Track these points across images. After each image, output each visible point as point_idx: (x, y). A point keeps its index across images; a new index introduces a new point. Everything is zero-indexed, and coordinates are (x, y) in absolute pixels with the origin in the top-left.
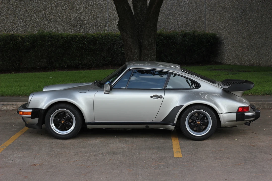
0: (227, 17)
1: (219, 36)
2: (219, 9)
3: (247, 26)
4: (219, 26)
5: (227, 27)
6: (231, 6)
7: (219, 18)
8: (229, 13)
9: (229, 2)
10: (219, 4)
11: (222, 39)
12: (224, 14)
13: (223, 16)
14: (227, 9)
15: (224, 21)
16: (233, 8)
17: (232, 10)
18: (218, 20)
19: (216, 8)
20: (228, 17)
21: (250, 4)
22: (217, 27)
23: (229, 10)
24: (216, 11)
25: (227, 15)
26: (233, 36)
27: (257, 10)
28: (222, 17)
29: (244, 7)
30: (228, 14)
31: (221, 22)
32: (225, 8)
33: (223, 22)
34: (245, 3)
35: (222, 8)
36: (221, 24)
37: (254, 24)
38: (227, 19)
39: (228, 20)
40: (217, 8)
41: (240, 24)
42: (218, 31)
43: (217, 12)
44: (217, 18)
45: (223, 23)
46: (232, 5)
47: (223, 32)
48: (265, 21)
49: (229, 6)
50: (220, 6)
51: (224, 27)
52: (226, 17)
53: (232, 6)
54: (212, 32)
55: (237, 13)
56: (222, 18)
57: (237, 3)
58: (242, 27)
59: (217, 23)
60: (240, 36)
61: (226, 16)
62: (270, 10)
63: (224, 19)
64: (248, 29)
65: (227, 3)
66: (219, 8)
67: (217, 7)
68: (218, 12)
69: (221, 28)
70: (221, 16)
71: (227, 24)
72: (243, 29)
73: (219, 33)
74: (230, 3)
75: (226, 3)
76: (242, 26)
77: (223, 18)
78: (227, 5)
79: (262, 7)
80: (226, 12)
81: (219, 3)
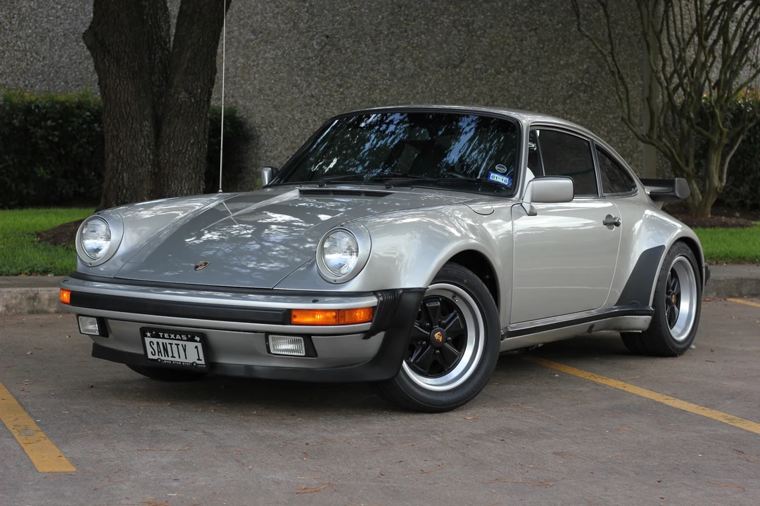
0: (271, 58)
1: (242, 117)
2: (241, 34)
3: (340, 86)
4: (241, 87)
5: (271, 89)
6: (283, 26)
7: (243, 61)
8: (278, 48)
9: (278, 13)
10: (242, 19)
11: (254, 128)
12: (260, 51)
13: (257, 56)
14: (269, 33)
15: (259, 71)
16: (290, 30)
17: (287, 37)
18: (237, 68)
19: (233, 31)
20: (274, 59)
21: (349, 20)
22: (234, 90)
23: (278, 37)
24: (233, 40)
25: (269, 53)
26: (293, 116)
27: (376, 36)
28: (254, 57)
29: (330, 27)
30: (274, 50)
31: (248, 73)
32: (261, 32)
33: (255, 73)
34: (334, 16)
35: (254, 32)
36: (249, 79)
37: (366, 78)
38: (271, 65)
39: (274, 69)
40: (236, 33)
41: (316, 79)
42: (240, 101)
43: (235, 44)
44: (234, 62)
45: (257, 75)
46: (289, 23)
47: (257, 106)
48: (403, 69)
49: (279, 26)
50: (244, 26)
51: (260, 90)
52: (266, 58)
53: (287, 24)
54: (216, 105)
55: (305, 46)
56: (254, 61)
57: (306, 17)
58: (325, 88)
59: (235, 76)
60: (315, 114)
61: (266, 55)
62: (417, 35)
63: (258, 64)
64: (342, 93)
65: (271, 14)
66: (242, 30)
67: (235, 28)
68: (239, 42)
69: (249, 92)
70: (248, 57)
71: (271, 79)
72: (327, 93)
73: (244, 108)
74: (282, 14)
75: (265, 17)
76: (324, 84)
77: (256, 63)
78: (269, 21)
79: (392, 26)
80: (266, 42)
81: (242, 17)
